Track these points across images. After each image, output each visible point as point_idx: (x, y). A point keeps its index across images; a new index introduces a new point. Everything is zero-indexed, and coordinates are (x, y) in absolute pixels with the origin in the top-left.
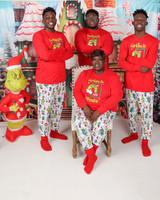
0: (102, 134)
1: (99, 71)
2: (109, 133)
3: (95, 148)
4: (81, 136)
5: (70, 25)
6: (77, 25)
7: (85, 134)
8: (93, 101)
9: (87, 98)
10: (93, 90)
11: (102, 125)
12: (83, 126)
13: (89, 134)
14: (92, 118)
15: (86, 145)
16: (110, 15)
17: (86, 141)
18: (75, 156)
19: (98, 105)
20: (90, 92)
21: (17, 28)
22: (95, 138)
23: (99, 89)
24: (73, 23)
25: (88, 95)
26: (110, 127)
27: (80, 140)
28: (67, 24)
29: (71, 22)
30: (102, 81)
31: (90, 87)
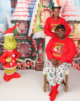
4: (49, 78)
5: (45, 10)
9: (54, 54)
10: (58, 49)
17: (52, 81)
18: (45, 91)
20: (56, 50)
21: (12, 12)
24: (47, 10)
25: (55, 52)
28: (43, 10)
29: (45, 8)
30: (64, 44)
31: (56, 47)
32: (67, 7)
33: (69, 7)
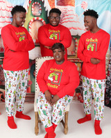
0: (61, 115)
1: (59, 61)
2: (66, 114)
3: (54, 126)
5: (34, 21)
6: (41, 21)
7: (46, 114)
8: (54, 87)
9: (49, 84)
10: (54, 78)
11: (61, 107)
12: (44, 108)
13: (49, 114)
14: (52, 101)
15: (46, 124)
16: (70, 13)
17: (47, 121)
18: (37, 133)
19: (58, 91)
20: (52, 80)
22: (54, 118)
23: (59, 76)
24: (37, 20)
25: (50, 81)
26: (68, 109)
27: (41, 119)
28: (32, 20)
29: (36, 18)
30: (62, 71)
31: (51, 75)
32: (66, 17)
33: (69, 17)
